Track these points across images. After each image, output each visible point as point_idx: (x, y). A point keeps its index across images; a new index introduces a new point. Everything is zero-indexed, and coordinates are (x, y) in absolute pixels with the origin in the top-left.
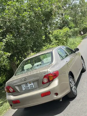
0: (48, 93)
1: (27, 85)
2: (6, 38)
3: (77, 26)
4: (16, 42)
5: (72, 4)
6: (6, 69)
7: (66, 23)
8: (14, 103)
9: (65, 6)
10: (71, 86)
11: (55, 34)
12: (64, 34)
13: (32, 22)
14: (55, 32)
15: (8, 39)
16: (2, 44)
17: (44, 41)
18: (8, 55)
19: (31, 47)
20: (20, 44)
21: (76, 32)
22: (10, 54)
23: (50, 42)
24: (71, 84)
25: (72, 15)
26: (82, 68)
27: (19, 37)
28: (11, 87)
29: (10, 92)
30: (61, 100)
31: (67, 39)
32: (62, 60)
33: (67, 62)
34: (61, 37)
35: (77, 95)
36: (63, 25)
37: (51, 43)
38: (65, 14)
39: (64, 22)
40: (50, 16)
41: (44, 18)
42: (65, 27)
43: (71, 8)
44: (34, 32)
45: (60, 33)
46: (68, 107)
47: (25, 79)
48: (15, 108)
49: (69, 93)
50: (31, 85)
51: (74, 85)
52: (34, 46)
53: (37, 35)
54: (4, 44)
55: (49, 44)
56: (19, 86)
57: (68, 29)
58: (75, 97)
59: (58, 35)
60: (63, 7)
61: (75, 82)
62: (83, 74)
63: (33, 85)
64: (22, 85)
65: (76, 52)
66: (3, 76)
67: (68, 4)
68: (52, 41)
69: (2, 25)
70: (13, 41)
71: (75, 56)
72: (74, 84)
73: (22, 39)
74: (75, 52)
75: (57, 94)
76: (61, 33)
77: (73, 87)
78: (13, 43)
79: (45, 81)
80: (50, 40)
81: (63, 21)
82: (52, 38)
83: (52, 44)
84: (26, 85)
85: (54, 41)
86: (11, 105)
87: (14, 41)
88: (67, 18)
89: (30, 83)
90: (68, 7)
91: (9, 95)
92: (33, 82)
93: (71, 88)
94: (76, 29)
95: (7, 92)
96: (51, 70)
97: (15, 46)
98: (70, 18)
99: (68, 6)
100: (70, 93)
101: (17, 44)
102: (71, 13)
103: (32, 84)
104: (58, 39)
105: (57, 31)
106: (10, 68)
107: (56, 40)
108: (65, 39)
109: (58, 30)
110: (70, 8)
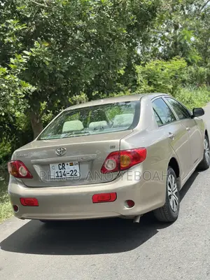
0: (109, 197)
1: (63, 167)
2: (32, 48)
3: (206, 63)
4: (54, 63)
5: (206, 7)
6: (16, 127)
7: (182, 49)
8: (23, 205)
9: (187, 9)
10: (169, 193)
11: (149, 70)
12: (172, 74)
13: (102, 24)
14: (152, 65)
15: (36, 51)
16: (20, 61)
17: (122, 79)
18: (29, 91)
19: (87, 85)
20: (63, 71)
21: (202, 76)
22: (34, 89)
23: (134, 87)
24: (169, 188)
25: (200, 33)
26: (202, 158)
27: (65, 55)
28: (24, 165)
29: (18, 176)
30: (138, 221)
31: (175, 88)
32: (159, 126)
33: (170, 133)
34: (163, 80)
35: (177, 218)
36: (173, 51)
37: (136, 88)
38: (185, 26)
39: (178, 46)
40: (150, 20)
41: (133, 19)
42: (177, 56)
43: (201, 14)
44: (103, 49)
45: (162, 70)
46: (152, 240)
47: (62, 151)
48: (24, 216)
49: (160, 208)
50: (72, 168)
51: (176, 193)
52: (96, 84)
53: (109, 57)
54: (24, 61)
55: (130, 90)
56: (45, 166)
57: (183, 64)
58: (173, 222)
59: (158, 72)
60: (182, 9)
61: (178, 187)
62: (201, 173)
63: (78, 171)
64: (51, 166)
65: (195, 118)
66: (6, 143)
67: (195, 5)
68: (138, 85)
69: (29, 16)
70: (47, 58)
71: (191, 127)
72: (176, 191)
73: (71, 61)
74: (192, 117)
75: (131, 204)
76: (165, 71)
77: (173, 198)
78: (47, 64)
79: (109, 166)
80: (135, 81)
81: (175, 44)
82: (140, 78)
83: (137, 92)
84: (61, 167)
85: (144, 86)
86: (15, 208)
87: (49, 60)
88: (186, 37)
89: (71, 165)
90: (195, 12)
91: (16, 182)
92: (79, 163)
93: (168, 198)
94: (202, 69)
95: (11, 175)
96: (128, 143)
97: (49, 74)
98: (193, 39)
99: (194, 8)
100: (163, 208)
101: (55, 69)
102: (199, 26)
103: (76, 167)
104: (155, 82)
105: (155, 62)
106: (27, 127)
107: (150, 84)
108: (170, 87)
109: (160, 62)
110: (198, 15)
